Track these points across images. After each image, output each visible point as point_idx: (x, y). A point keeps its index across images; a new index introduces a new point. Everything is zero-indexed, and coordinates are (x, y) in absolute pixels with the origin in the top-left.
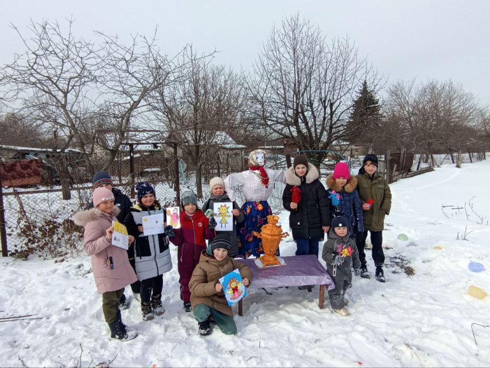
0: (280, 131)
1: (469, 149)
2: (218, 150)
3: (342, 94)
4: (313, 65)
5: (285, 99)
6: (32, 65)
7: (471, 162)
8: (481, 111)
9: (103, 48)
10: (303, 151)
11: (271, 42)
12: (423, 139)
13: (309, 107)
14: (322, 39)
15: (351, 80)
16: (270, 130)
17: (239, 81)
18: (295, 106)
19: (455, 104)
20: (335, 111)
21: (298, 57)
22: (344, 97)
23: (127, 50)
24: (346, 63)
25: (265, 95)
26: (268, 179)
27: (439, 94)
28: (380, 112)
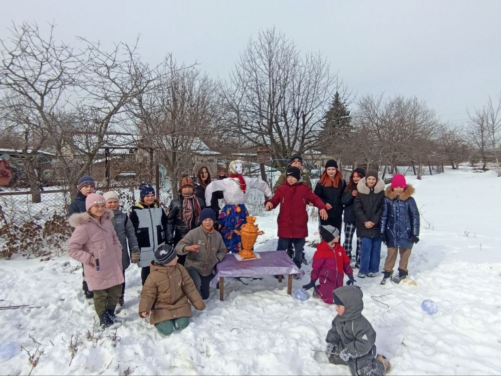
0: (254, 140)
1: (429, 162)
2: (192, 156)
3: (314, 107)
4: (287, 77)
5: (260, 108)
6: (7, 65)
7: (431, 174)
8: (442, 127)
9: (84, 53)
10: (276, 160)
11: (247, 53)
12: (389, 152)
13: (283, 118)
14: (297, 53)
15: (323, 93)
16: (245, 138)
17: (214, 87)
18: (269, 116)
19: (419, 119)
20: (307, 122)
21: (273, 68)
22: (315, 110)
23: (108, 56)
24: (318, 77)
25: (241, 104)
26: (246, 185)
27: (405, 109)
28: (351, 124)
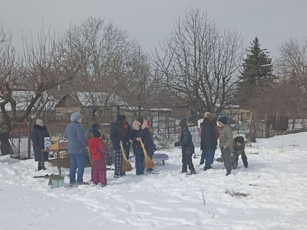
28: (273, 73)
